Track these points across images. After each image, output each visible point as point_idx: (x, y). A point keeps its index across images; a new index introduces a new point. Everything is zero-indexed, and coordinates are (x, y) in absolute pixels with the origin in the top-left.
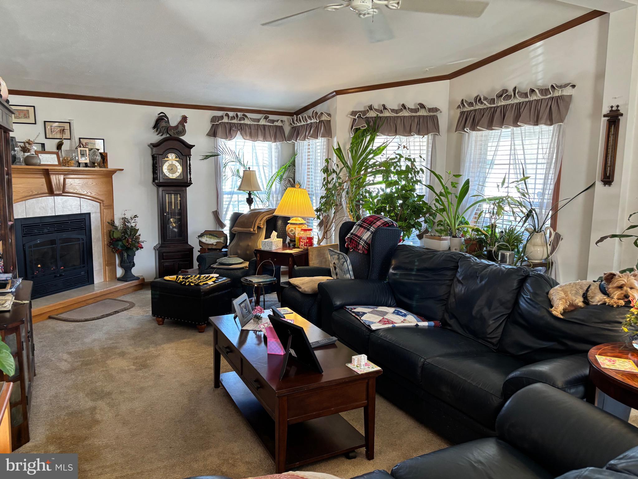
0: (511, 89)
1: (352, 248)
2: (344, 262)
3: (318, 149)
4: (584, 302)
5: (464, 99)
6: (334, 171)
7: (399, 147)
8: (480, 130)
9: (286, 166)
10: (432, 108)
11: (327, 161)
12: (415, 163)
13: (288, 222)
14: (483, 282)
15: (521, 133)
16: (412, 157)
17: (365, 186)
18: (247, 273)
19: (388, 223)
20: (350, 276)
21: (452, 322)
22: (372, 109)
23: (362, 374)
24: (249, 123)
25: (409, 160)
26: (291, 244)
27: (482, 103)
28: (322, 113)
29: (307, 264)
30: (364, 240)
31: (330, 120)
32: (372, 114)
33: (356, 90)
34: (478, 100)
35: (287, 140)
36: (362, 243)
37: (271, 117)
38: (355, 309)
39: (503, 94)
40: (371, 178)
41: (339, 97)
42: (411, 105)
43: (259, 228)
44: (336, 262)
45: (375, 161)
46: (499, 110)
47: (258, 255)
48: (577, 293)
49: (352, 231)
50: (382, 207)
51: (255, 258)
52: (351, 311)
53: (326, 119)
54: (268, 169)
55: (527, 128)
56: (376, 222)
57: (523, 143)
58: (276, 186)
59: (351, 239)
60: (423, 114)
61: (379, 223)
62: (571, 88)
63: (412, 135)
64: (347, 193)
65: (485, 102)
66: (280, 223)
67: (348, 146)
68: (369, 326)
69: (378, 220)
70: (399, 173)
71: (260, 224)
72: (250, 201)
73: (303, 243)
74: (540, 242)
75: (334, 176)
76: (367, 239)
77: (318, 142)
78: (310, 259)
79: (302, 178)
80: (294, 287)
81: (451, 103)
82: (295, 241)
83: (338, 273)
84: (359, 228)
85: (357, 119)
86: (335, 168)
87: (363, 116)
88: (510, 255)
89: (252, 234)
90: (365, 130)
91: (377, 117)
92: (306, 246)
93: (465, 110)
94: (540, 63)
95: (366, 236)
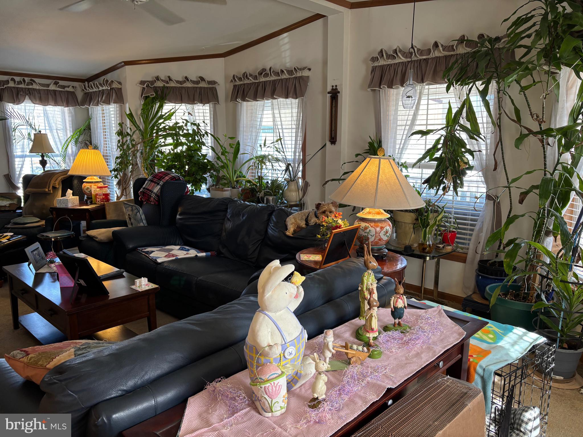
0: (268, 69)
1: (145, 201)
2: (137, 213)
3: (112, 114)
4: (306, 224)
5: (236, 74)
6: (128, 134)
7: (184, 113)
8: (248, 101)
9: (81, 130)
10: (211, 81)
11: (121, 125)
12: (199, 127)
13: (84, 181)
14: (244, 218)
15: (278, 104)
16: (197, 122)
17: (157, 147)
18: (44, 229)
19: (175, 178)
20: (143, 223)
21: (224, 251)
22: (159, 80)
23: (142, 292)
24: (38, 88)
25: (195, 124)
26: (88, 201)
27: (248, 79)
28: (112, 82)
29: (105, 217)
30: (154, 193)
31: (121, 88)
32: (159, 84)
33: (147, 62)
34: (245, 76)
35: (80, 104)
36: (153, 196)
37: (61, 83)
38: (145, 249)
39: (263, 72)
40: (163, 140)
41: (127, 67)
42: (193, 77)
43: (54, 188)
44: (130, 213)
45: (164, 125)
46: (261, 85)
47: (54, 212)
48: (302, 219)
49: (144, 186)
50: (172, 165)
51: (52, 216)
52: (141, 251)
53: (117, 87)
54: (62, 133)
55: (281, 100)
56: (164, 177)
57: (279, 112)
58: (71, 148)
59: (143, 193)
60: (203, 86)
61: (167, 178)
62: (308, 70)
63: (196, 104)
64: (142, 153)
65: (250, 78)
66: (75, 182)
67: (140, 112)
68: (156, 260)
69: (167, 175)
70: (186, 135)
71: (55, 184)
72: (43, 163)
73: (100, 199)
74: (294, 189)
75: (129, 138)
76: (157, 192)
77: (111, 108)
78: (107, 213)
79: (99, 141)
80: (91, 238)
81: (226, 77)
82: (91, 198)
83: (133, 223)
84: (150, 183)
85: (146, 88)
86: (129, 131)
87: (152, 85)
88: (272, 199)
89: (46, 194)
90: (153, 98)
91: (164, 87)
92: (103, 201)
93: (237, 84)
94: (287, 50)
95: (157, 189)
